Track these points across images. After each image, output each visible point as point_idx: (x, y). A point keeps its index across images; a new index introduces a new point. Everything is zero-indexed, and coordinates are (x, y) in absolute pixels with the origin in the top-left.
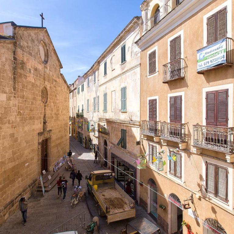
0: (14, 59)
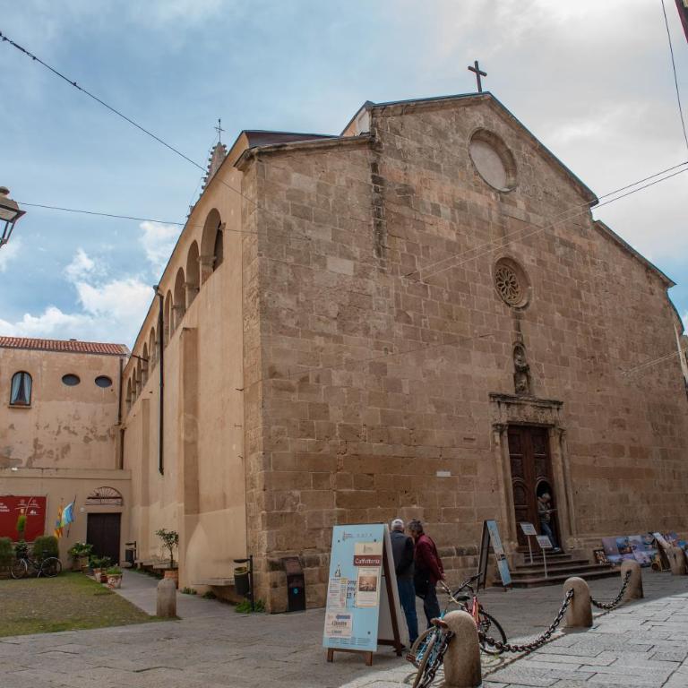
0: (374, 182)
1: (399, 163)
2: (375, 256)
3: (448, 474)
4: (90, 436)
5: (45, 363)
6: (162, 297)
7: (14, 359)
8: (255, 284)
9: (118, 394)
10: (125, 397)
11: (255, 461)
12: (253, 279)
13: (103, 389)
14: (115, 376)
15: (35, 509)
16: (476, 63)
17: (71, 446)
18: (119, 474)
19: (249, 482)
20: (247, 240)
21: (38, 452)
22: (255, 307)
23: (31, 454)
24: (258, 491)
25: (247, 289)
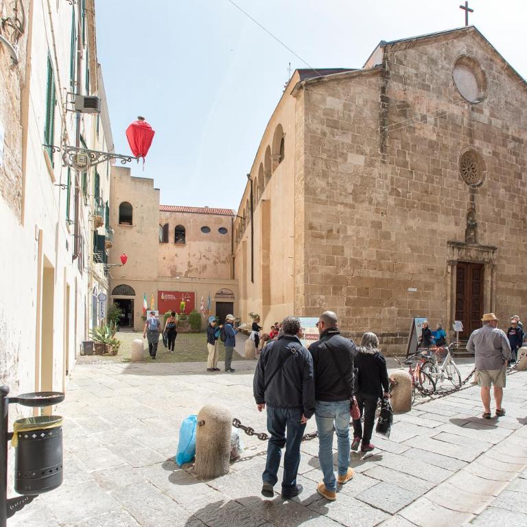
0: (382, 101)
1: (401, 85)
2: (379, 152)
3: (415, 290)
4: (217, 260)
5: (191, 220)
6: (252, 181)
7: (175, 218)
8: (302, 172)
9: (231, 238)
10: (235, 240)
11: (300, 279)
12: (301, 169)
13: (223, 235)
14: (229, 228)
15: (189, 299)
16: (466, 3)
17: (208, 266)
18: (232, 282)
19: (296, 290)
20: (298, 144)
21: (191, 269)
22: (301, 186)
23: (186, 270)
24: (301, 295)
25: (297, 176)
